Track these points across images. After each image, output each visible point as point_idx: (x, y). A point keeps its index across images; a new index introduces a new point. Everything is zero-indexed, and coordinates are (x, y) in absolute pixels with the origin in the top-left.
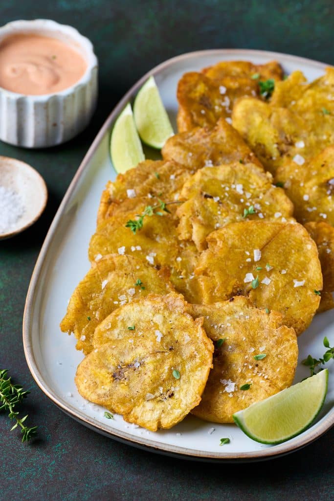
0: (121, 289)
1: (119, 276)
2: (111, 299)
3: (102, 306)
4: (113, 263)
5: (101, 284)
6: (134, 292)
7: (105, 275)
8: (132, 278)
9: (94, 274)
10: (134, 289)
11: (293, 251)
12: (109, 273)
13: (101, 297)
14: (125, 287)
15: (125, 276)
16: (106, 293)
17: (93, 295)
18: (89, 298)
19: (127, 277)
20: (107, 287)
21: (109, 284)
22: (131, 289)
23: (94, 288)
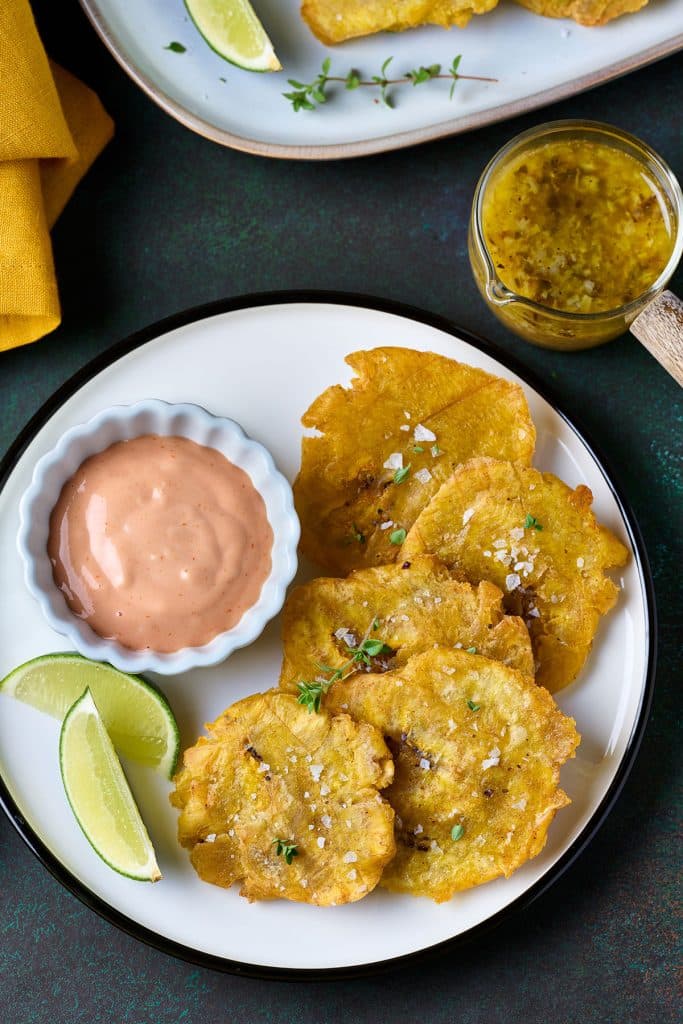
0: (499, 526)
1: (495, 503)
2: (479, 547)
3: (461, 558)
4: (487, 477)
5: (463, 513)
6: (522, 535)
7: (470, 498)
8: (519, 506)
9: (450, 496)
10: (522, 529)
11: (491, 433)
12: (479, 495)
13: (460, 542)
14: (506, 524)
15: (507, 502)
16: (469, 533)
17: (447, 536)
18: (437, 542)
19: (511, 505)
20: (471, 522)
21: (478, 514)
22: (517, 529)
23: (449, 522)
